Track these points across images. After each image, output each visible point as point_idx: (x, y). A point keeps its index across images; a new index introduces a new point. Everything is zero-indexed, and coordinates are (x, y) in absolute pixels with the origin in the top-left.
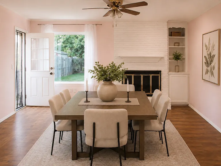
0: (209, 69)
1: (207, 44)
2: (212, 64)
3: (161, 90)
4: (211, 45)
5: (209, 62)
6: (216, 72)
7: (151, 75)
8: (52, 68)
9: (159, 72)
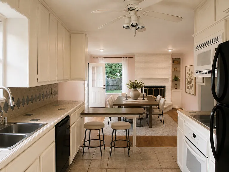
0: (190, 86)
1: (188, 72)
2: (191, 84)
3: (165, 98)
4: (191, 73)
5: (190, 82)
6: (193, 88)
7: (159, 89)
8: (104, 86)
9: (164, 87)
